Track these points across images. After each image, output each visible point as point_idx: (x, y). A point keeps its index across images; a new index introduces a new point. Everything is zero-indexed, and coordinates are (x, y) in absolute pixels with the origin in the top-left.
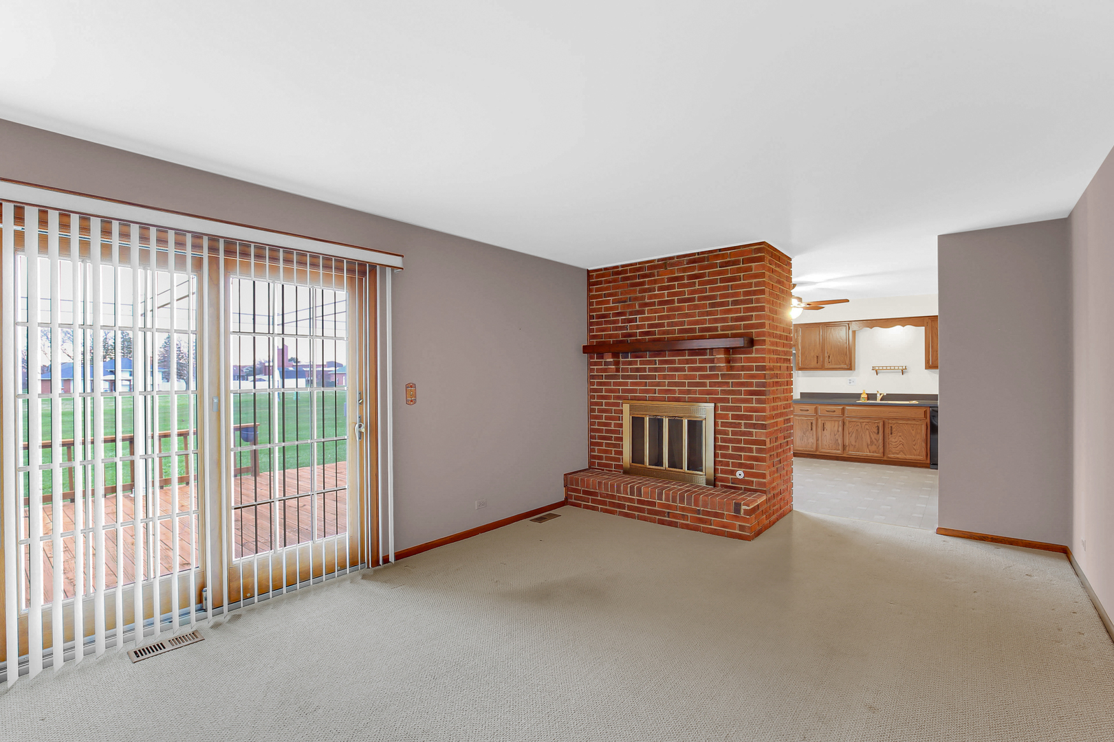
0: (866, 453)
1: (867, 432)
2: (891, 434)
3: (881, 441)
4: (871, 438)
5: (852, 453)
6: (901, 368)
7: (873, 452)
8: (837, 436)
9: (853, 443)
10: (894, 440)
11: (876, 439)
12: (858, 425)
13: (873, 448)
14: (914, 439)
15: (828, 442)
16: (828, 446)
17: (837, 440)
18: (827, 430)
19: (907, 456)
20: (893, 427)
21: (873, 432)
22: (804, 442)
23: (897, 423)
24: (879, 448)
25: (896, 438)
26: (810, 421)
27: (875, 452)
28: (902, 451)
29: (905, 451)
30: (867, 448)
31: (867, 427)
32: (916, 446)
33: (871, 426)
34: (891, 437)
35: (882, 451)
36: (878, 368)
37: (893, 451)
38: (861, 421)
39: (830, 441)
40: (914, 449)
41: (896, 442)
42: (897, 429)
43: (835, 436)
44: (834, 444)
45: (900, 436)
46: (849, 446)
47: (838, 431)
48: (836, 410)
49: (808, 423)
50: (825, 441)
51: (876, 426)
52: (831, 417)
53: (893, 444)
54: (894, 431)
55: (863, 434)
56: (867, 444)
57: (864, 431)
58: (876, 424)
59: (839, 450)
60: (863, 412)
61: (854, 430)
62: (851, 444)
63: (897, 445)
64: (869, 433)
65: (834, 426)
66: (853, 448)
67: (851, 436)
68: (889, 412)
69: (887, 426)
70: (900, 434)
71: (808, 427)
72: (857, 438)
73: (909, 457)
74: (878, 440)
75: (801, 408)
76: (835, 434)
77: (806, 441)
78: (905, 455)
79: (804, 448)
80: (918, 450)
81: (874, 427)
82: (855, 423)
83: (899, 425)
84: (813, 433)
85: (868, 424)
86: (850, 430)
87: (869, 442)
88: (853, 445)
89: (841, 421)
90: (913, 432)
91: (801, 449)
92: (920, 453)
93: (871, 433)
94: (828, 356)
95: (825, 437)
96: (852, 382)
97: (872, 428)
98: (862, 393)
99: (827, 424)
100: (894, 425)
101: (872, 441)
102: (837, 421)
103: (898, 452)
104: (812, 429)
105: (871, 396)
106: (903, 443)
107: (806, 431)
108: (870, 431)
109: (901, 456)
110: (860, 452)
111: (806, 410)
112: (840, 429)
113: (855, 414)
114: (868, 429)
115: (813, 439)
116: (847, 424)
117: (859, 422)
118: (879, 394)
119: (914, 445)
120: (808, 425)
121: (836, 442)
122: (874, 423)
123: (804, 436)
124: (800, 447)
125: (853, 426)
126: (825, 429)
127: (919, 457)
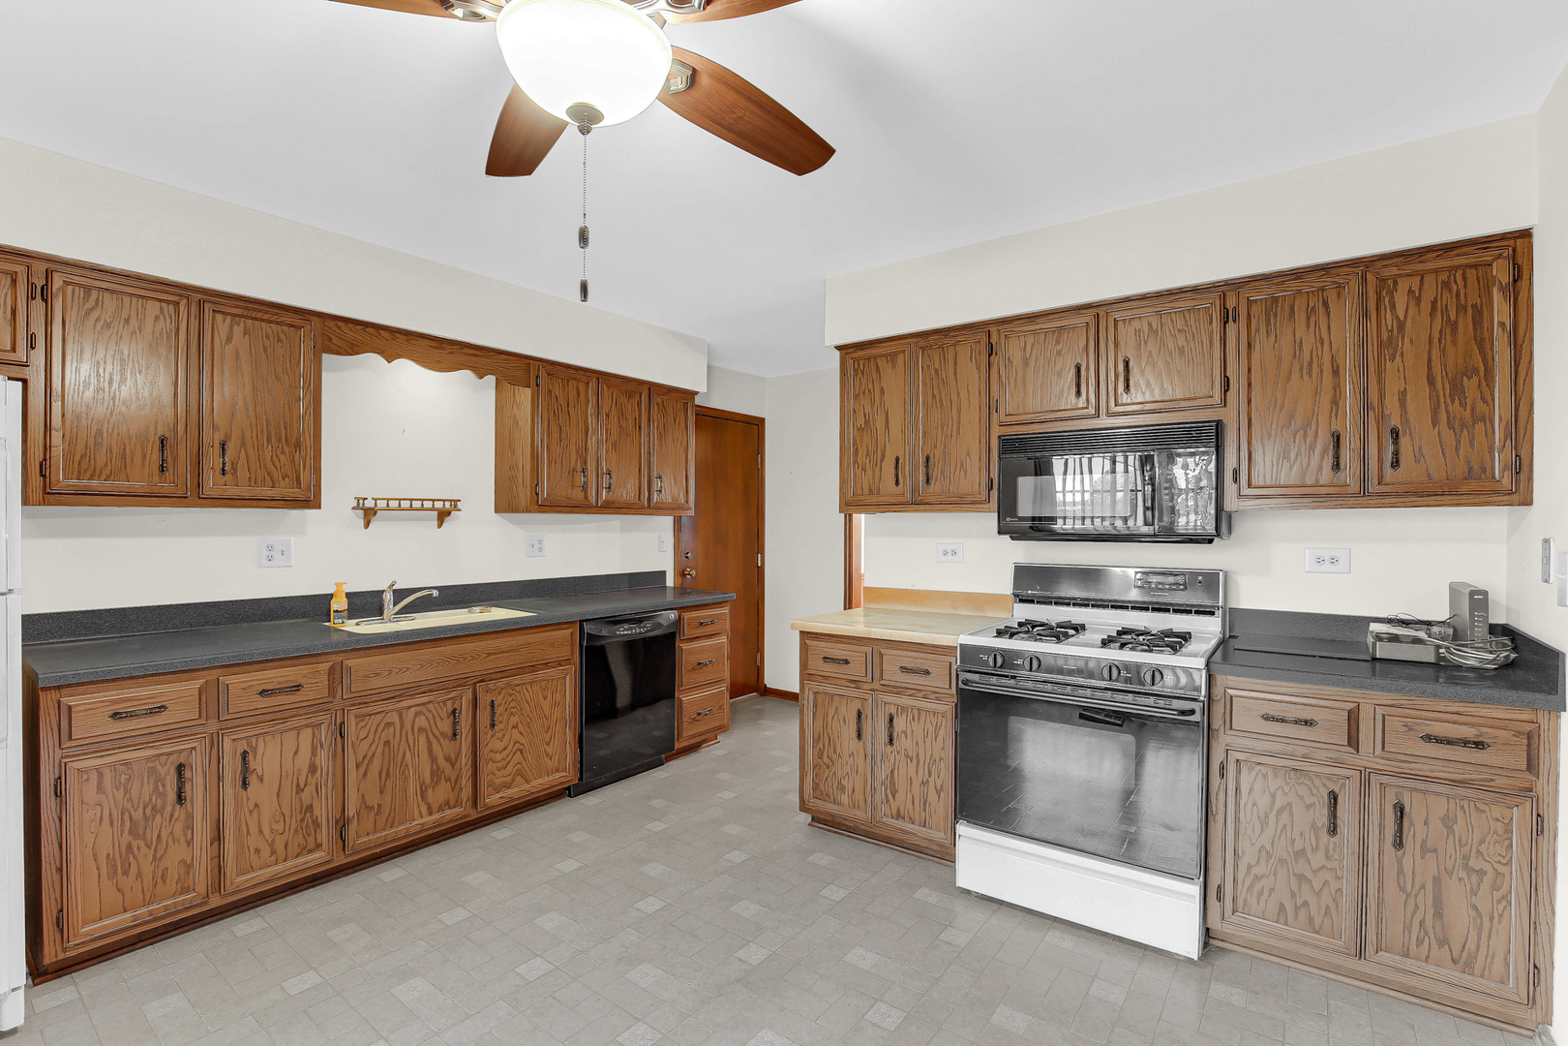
0: (423, 820)
1: (422, 740)
2: (493, 726)
3: (465, 760)
4: (433, 758)
5: (364, 837)
6: (439, 505)
7: (441, 809)
8: (310, 789)
9: (374, 800)
10: (499, 745)
11: (448, 759)
12: (389, 724)
13: (443, 792)
14: (546, 723)
15: (266, 830)
16: (266, 851)
17: (310, 808)
18: (261, 779)
19: (534, 783)
20: (498, 700)
21: (439, 737)
22: (139, 875)
23: (508, 685)
24: (458, 786)
25: (504, 735)
26: (172, 758)
27: (447, 804)
28: (519, 773)
29: (527, 769)
30: (423, 799)
31: (421, 721)
32: (551, 744)
33: (434, 712)
34: (493, 736)
35: (467, 792)
36: (369, 504)
37: (498, 781)
38: (405, 704)
39: (275, 826)
40: (547, 756)
41: (505, 749)
42: (506, 705)
43: (299, 790)
44: (296, 831)
45: (515, 727)
46: (358, 815)
47: (313, 769)
48: (301, 681)
49: (162, 771)
50: (254, 830)
51: (450, 709)
52: (281, 716)
53: (498, 757)
54: (501, 715)
55: (408, 753)
56: (421, 788)
57: (411, 741)
58: (449, 704)
59: (319, 846)
60: (408, 669)
61: (374, 745)
62: (367, 807)
63: (508, 759)
64: (430, 743)
65: (296, 753)
66: (372, 818)
67: (365, 774)
68: (489, 654)
69: (484, 700)
70: (514, 720)
71: (164, 795)
72: (388, 773)
73: (539, 784)
74: (456, 759)
75: (116, 708)
76: (298, 785)
77: (147, 869)
78: (528, 782)
79: (134, 909)
80: (557, 757)
81: (444, 715)
82: (379, 717)
83: (512, 692)
84: (190, 816)
85: (425, 711)
86: (363, 747)
87: (428, 780)
88: (372, 808)
89: (327, 722)
90: (546, 704)
91: (123, 919)
92: (560, 759)
93: (434, 741)
94: (217, 446)
95: (251, 812)
96: (276, 554)
97: (438, 720)
98: (331, 595)
99: (260, 752)
100: (500, 693)
101: (438, 768)
102: (307, 726)
103: (509, 779)
104: (180, 798)
105: (366, 604)
106: (522, 747)
107: (146, 818)
108: (430, 735)
109: (517, 791)
110: (400, 824)
111: (151, 712)
112: (323, 759)
113: (376, 683)
114: (422, 730)
115: (189, 843)
116: (352, 728)
117: (393, 710)
118: (388, 597)
119: (548, 744)
120: (160, 780)
121: (302, 820)
122: (444, 702)
123: (135, 844)
124: (109, 916)
125: (372, 731)
126: (253, 780)
127: (558, 775)
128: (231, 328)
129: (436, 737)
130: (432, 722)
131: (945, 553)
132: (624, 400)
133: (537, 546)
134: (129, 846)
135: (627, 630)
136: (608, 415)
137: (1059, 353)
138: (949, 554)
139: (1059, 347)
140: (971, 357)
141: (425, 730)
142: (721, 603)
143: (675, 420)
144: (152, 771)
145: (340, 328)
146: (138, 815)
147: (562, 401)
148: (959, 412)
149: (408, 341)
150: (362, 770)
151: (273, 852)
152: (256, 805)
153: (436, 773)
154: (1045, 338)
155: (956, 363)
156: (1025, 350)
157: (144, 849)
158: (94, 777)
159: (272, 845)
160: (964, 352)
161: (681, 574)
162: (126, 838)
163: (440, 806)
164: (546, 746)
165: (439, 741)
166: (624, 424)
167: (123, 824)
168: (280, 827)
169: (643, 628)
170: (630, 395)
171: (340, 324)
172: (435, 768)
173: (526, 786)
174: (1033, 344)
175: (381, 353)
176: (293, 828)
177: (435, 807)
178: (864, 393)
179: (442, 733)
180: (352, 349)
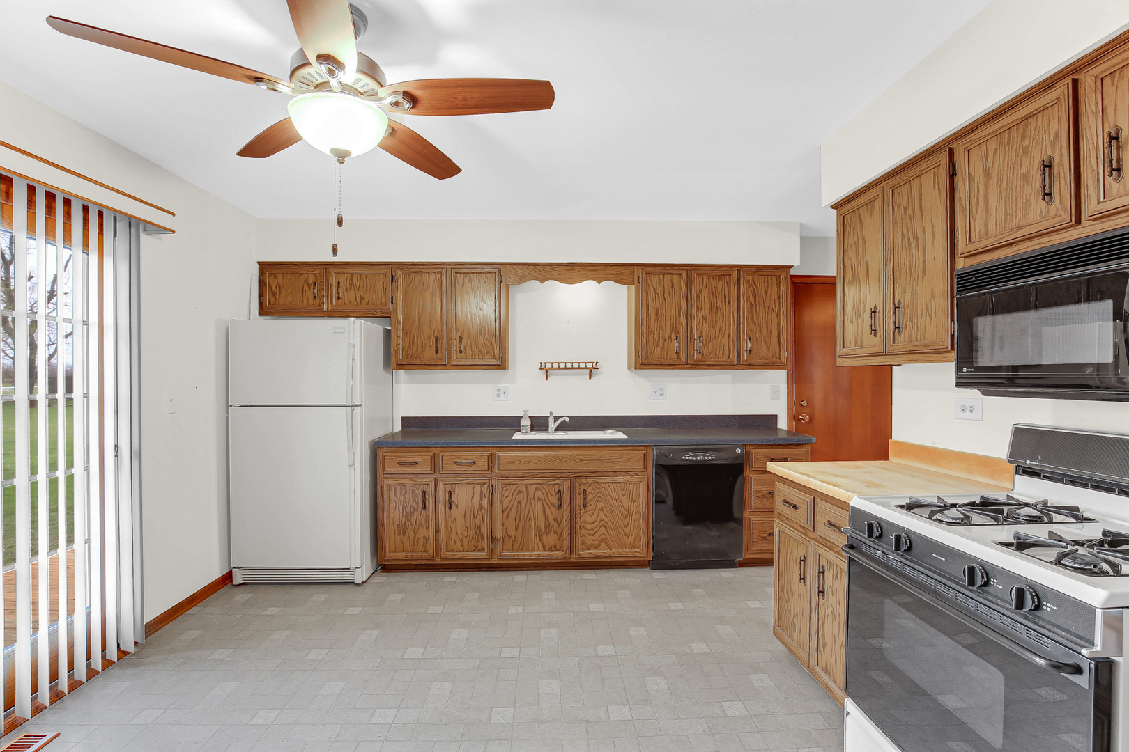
0: (537, 552)
1: (540, 505)
2: (585, 506)
3: (565, 523)
4: (547, 519)
5: (508, 553)
6: (589, 365)
7: (551, 549)
8: (479, 518)
9: (512, 532)
10: (590, 520)
11: (555, 520)
12: (520, 492)
13: (551, 539)
14: (625, 513)
15: (459, 533)
16: (459, 544)
17: (479, 528)
18: (457, 506)
19: (614, 551)
20: (589, 490)
21: (550, 505)
22: (409, 538)
23: (595, 482)
24: (561, 538)
25: (593, 514)
26: (421, 487)
27: (554, 547)
28: (604, 541)
29: (610, 540)
30: (540, 540)
31: (538, 494)
32: (629, 527)
33: (547, 491)
34: (585, 512)
35: (567, 544)
36: (549, 366)
37: (589, 542)
38: (528, 482)
39: (463, 532)
40: (626, 535)
41: (594, 523)
42: (595, 495)
43: (474, 517)
44: (473, 537)
45: (601, 510)
46: (503, 538)
47: (481, 507)
48: (475, 460)
49: (417, 492)
50: (454, 532)
51: (557, 490)
52: (466, 476)
53: (589, 527)
54: (591, 500)
55: (531, 511)
56: (539, 534)
57: (533, 504)
58: (556, 487)
59: (483, 549)
60: (531, 461)
61: (512, 502)
62: (508, 535)
63: (596, 530)
64: (544, 508)
65: (473, 497)
66: (511, 542)
67: (507, 517)
68: (582, 460)
69: (578, 490)
70: (600, 505)
71: (417, 503)
72: (520, 520)
73: (617, 552)
74: (561, 521)
75: (401, 459)
76: (474, 514)
77: (412, 536)
78: (611, 550)
79: (407, 552)
80: (633, 537)
81: (553, 493)
82: (515, 487)
83: (599, 487)
84: (427, 516)
85: (541, 488)
86: (506, 502)
87: (543, 529)
88: (511, 537)
89: (487, 484)
90: (625, 500)
91: (401, 555)
92: (636, 542)
93: (547, 507)
94: (458, 339)
95: (453, 522)
96: (501, 393)
97: (549, 495)
98: (521, 417)
99: (456, 493)
100: (590, 486)
101: (549, 524)
102: (478, 484)
103: (596, 543)
104: (424, 507)
105: (539, 423)
106: (606, 524)
107: (411, 512)
108: (544, 503)
109: (602, 552)
110: (526, 551)
111: (411, 464)
112: (486, 502)
113: (513, 467)
114: (539, 499)
115: (427, 529)
116: (499, 490)
117: (522, 484)
118: (551, 420)
119: (626, 527)
120: (416, 496)
121: (476, 533)
122: (553, 485)
123: (407, 523)
124: (398, 552)
125: (511, 493)
126: (453, 506)
127: (634, 550)
128: (464, 280)
129: (548, 505)
130: (546, 496)
131: (964, 409)
132: (713, 282)
133: (659, 392)
134: (405, 523)
135: (692, 456)
136: (698, 296)
137: (1025, 151)
138: (968, 411)
139: (1026, 143)
140: (934, 184)
141: (541, 499)
142: (799, 444)
143: (766, 292)
144: (413, 491)
145: (514, 269)
146: (408, 510)
147: (658, 291)
148: (924, 249)
149: (552, 269)
150: (506, 514)
151: (462, 545)
152: (455, 519)
153: (548, 526)
154: (1009, 136)
155: (921, 195)
156: (987, 159)
157: (410, 526)
158: (393, 488)
159: (461, 541)
160: (927, 180)
161: (794, 417)
162: (404, 519)
163: (551, 547)
164: (625, 528)
165: (550, 507)
166: (713, 300)
167: (403, 512)
168: (465, 534)
169: (708, 456)
170: (719, 277)
171: (514, 267)
172: (547, 523)
173: (609, 551)
174: (995, 150)
175: (537, 279)
176: (471, 536)
177: (547, 547)
178: (851, 246)
179: (552, 504)
180: (522, 280)
